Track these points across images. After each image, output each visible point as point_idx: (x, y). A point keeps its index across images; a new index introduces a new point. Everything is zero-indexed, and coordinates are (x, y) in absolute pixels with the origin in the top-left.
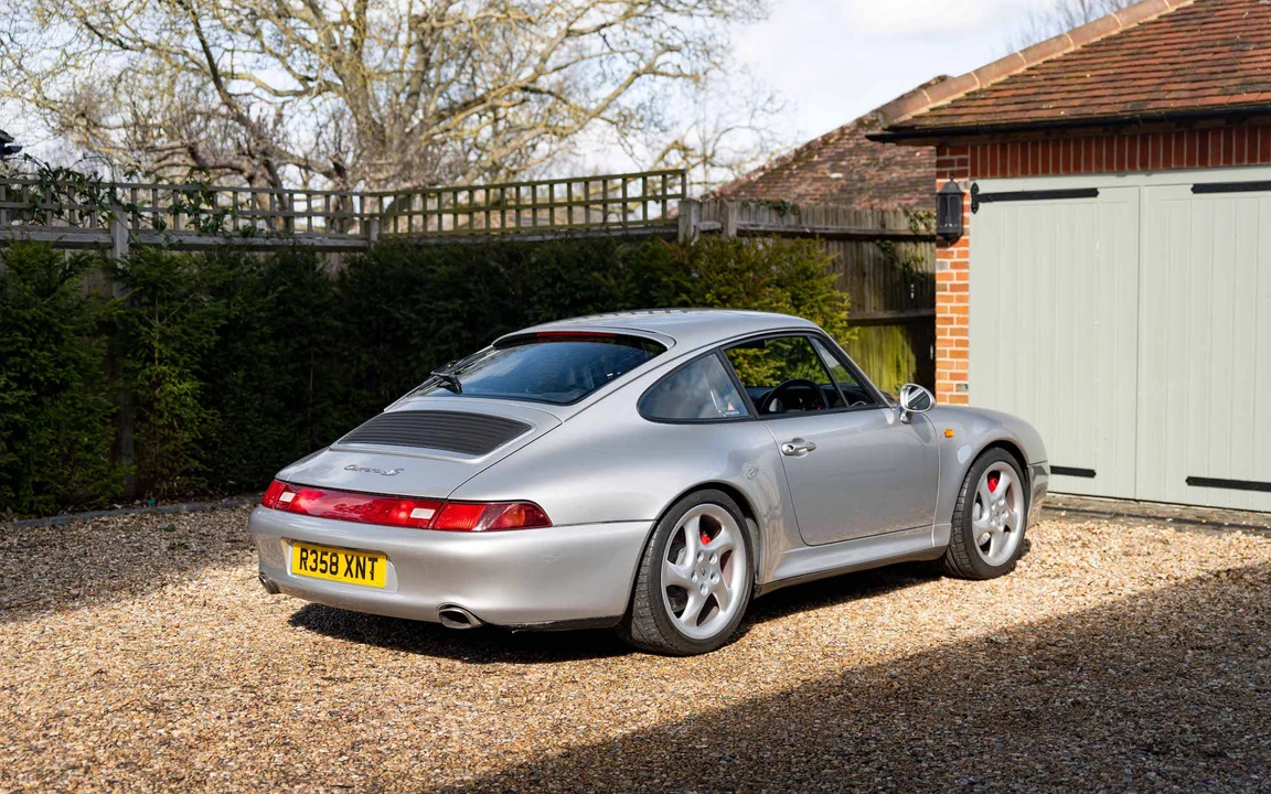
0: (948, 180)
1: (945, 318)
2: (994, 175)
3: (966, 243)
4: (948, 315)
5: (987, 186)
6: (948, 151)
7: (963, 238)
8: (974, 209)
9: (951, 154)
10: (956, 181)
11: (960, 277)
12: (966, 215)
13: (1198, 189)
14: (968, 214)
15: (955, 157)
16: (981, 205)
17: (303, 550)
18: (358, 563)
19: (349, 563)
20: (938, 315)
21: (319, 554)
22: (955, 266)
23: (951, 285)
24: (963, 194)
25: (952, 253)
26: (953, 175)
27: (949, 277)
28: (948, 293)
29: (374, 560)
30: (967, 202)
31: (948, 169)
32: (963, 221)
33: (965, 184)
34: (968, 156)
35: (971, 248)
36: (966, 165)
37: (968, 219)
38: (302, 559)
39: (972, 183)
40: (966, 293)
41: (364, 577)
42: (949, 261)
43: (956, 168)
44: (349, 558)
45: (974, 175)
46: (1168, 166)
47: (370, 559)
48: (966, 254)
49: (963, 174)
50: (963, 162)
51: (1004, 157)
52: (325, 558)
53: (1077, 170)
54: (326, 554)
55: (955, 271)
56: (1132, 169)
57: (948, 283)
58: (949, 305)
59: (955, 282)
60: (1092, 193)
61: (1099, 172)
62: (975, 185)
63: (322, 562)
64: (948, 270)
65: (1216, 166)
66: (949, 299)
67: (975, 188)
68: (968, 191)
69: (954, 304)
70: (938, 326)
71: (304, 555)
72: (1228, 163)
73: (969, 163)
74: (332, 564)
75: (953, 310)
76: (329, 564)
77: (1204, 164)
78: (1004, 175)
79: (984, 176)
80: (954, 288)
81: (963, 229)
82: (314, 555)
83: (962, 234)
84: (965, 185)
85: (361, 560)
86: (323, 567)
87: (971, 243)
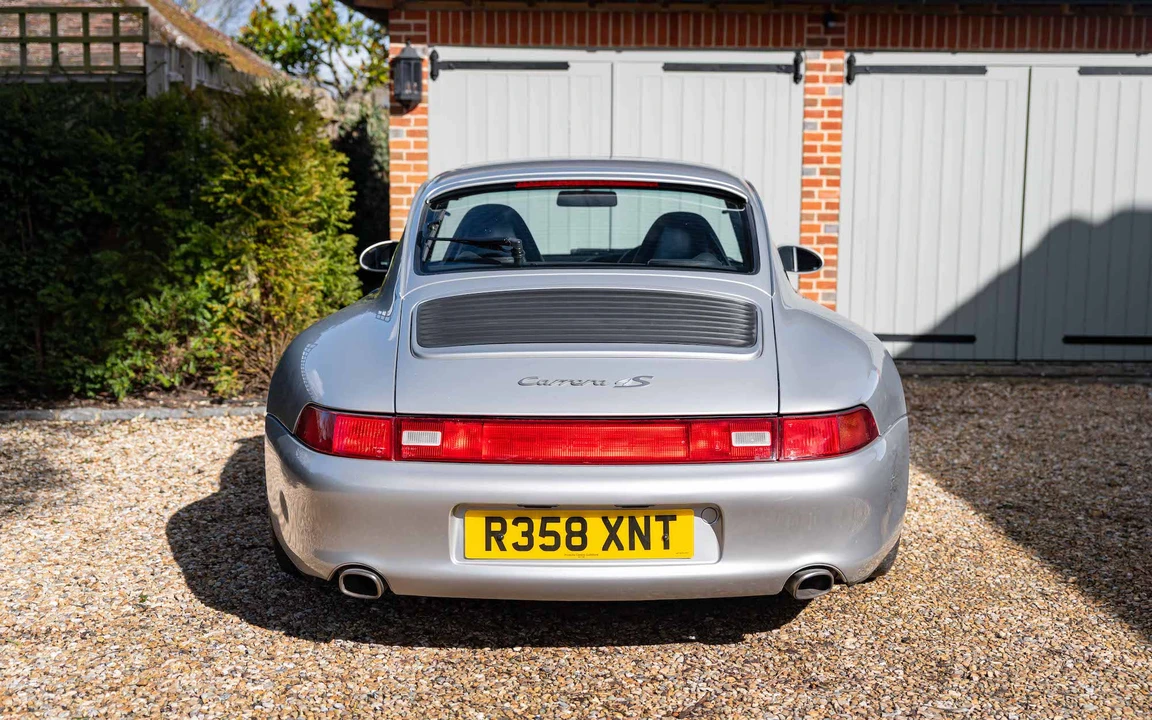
0: (403, 46)
1: (402, 188)
2: (456, 42)
3: (425, 111)
4: (405, 184)
5: (446, 53)
6: (403, 14)
7: (421, 105)
8: (434, 75)
9: (407, 18)
10: (413, 46)
11: (418, 145)
12: (425, 82)
13: (668, 67)
14: (426, 81)
15: (411, 22)
16: (442, 73)
17: (489, 520)
18: (633, 526)
19: (613, 531)
20: (393, 185)
21: (537, 523)
22: (412, 134)
23: (408, 154)
24: (422, 60)
25: (409, 121)
26: (409, 40)
27: (406, 145)
28: (404, 162)
29: (666, 519)
30: (426, 69)
31: (404, 34)
32: (420, 88)
33: (424, 51)
34: (427, 22)
35: (432, 117)
36: (424, 30)
37: (426, 86)
38: (489, 533)
39: (430, 50)
40: (424, 162)
41: (647, 545)
42: (405, 129)
43: (412, 33)
44: (613, 521)
45: (434, 41)
46: (639, 44)
47: (658, 518)
48: (425, 122)
49: (421, 40)
50: (421, 27)
51: (467, 25)
52: (550, 527)
53: (547, 43)
54: (557, 520)
55: (412, 140)
56: (605, 46)
57: (404, 152)
58: (405, 174)
59: (412, 150)
60: (564, 66)
61: (570, 46)
62: (434, 52)
63: (544, 533)
64: (405, 138)
65: (685, 47)
66: (405, 168)
67: (433, 57)
68: (426, 58)
69: (413, 174)
70: (393, 196)
71: (496, 527)
72: (697, 46)
73: (428, 29)
74: (571, 534)
75: (410, 179)
76: (563, 535)
77: (674, 44)
78: (467, 43)
79: (445, 42)
80: (411, 157)
81: (420, 95)
82: (524, 526)
83: (420, 101)
84: (422, 51)
85: (641, 521)
86: (550, 541)
87: (430, 111)
